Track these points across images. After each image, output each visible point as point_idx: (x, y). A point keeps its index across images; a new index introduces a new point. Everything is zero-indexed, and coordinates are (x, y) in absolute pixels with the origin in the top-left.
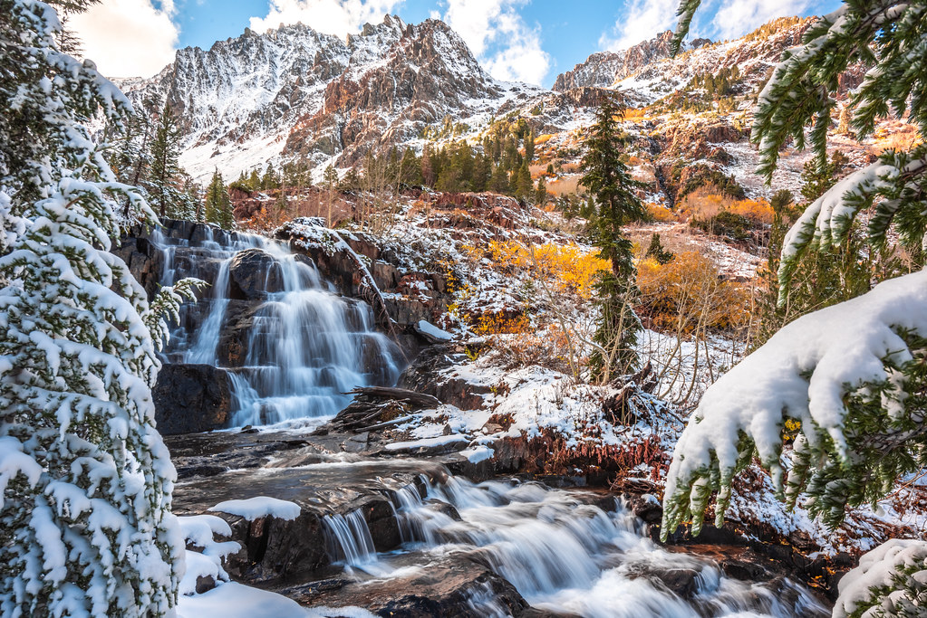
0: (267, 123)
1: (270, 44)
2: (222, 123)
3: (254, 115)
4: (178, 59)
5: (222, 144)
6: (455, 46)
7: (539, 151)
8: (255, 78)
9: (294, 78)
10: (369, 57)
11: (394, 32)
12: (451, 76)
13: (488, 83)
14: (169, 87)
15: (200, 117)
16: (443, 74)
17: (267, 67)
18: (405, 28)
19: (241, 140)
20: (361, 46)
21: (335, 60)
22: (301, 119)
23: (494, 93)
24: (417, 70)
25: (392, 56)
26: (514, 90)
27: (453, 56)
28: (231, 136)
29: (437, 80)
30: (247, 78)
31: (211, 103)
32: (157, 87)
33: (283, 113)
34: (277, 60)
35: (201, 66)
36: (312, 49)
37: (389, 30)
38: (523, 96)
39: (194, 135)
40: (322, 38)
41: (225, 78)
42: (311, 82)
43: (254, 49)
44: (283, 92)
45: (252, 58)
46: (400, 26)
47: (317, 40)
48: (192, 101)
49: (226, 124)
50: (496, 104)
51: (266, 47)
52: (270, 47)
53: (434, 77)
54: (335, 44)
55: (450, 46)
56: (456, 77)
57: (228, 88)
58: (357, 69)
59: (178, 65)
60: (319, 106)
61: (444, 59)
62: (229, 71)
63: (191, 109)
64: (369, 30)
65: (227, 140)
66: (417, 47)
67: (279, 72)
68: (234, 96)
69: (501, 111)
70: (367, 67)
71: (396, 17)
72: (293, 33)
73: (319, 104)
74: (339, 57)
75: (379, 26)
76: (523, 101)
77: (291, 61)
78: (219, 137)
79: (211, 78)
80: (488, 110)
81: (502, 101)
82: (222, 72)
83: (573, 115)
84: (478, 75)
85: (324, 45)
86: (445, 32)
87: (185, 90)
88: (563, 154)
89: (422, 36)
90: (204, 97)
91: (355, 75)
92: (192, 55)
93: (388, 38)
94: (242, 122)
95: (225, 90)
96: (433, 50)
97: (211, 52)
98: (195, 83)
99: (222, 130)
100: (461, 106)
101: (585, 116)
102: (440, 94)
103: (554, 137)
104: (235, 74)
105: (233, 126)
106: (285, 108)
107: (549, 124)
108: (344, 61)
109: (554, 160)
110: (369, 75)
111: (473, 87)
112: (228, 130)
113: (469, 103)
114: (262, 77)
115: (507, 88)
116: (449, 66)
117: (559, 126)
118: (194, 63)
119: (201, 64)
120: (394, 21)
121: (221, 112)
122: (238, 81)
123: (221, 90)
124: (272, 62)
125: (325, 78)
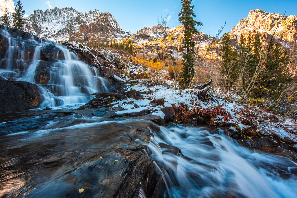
0: (63, 33)
1: (63, 12)
2: (50, 32)
3: (60, 31)
4: (35, 13)
5: (50, 38)
6: (113, 20)
7: (133, 47)
8: (59, 21)
9: (70, 22)
10: (91, 20)
11: (97, 14)
12: (112, 27)
13: (121, 30)
14: (33, 21)
15: (43, 30)
16: (110, 26)
17: (62, 18)
18: (100, 14)
19: (56, 37)
20: (89, 16)
21: (82, 19)
22: (73, 34)
23: (123, 33)
24: (104, 24)
25: (97, 20)
26: (127, 33)
27: (113, 22)
28: (53, 36)
29: (109, 28)
30: (57, 21)
31: (46, 26)
32: (29, 20)
33: (68, 31)
34: (65, 17)
35: (42, 16)
36: (75, 15)
37: (96, 13)
38: (129, 34)
39: (42, 35)
40: (78, 13)
41: (50, 20)
42: (75, 24)
43: (58, 13)
44: (67, 26)
45: (58, 15)
46: (99, 13)
47: (76, 13)
48: (40, 25)
49: (51, 33)
50: (123, 35)
51: (62, 13)
52: (63, 13)
53: (108, 27)
54: (81, 15)
55: (112, 20)
56: (114, 28)
57: (51, 23)
58: (88, 22)
59: (35, 14)
60: (78, 31)
61: (110, 23)
62: (51, 18)
63: (40, 27)
64: (91, 12)
65: (52, 37)
66: (104, 19)
67: (66, 20)
68: (53, 25)
69: (124, 37)
70: (90, 22)
71: (98, 10)
72: (70, 10)
73: (78, 30)
74: (83, 18)
75: (93, 12)
76: (129, 35)
77: (70, 18)
78: (49, 36)
79: (46, 19)
80: (121, 37)
81: (125, 35)
82: (49, 18)
83: (141, 40)
84: (119, 28)
85: (79, 15)
86: (111, 16)
87: (38, 22)
88: (138, 48)
89: (105, 16)
90: (44, 24)
91: (87, 23)
92: (40, 12)
93: (96, 15)
94: (56, 33)
95: (50, 23)
96: (108, 20)
97: (45, 12)
98: (41, 20)
99: (50, 34)
100: (115, 35)
101: (143, 40)
102: (110, 31)
103: (137, 44)
104: (53, 19)
105: (53, 33)
106: (68, 30)
107: (135, 41)
108: (84, 20)
109: (137, 50)
110: (91, 24)
111: (118, 31)
112: (52, 34)
113: (117, 34)
114: (61, 21)
115: (126, 32)
116: (112, 25)
117: (137, 42)
118: (40, 14)
119: (43, 15)
120: (97, 11)
121: (49, 29)
122: (54, 21)
123: (49, 23)
124: (64, 17)
125: (79, 23)
